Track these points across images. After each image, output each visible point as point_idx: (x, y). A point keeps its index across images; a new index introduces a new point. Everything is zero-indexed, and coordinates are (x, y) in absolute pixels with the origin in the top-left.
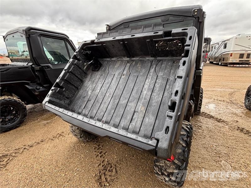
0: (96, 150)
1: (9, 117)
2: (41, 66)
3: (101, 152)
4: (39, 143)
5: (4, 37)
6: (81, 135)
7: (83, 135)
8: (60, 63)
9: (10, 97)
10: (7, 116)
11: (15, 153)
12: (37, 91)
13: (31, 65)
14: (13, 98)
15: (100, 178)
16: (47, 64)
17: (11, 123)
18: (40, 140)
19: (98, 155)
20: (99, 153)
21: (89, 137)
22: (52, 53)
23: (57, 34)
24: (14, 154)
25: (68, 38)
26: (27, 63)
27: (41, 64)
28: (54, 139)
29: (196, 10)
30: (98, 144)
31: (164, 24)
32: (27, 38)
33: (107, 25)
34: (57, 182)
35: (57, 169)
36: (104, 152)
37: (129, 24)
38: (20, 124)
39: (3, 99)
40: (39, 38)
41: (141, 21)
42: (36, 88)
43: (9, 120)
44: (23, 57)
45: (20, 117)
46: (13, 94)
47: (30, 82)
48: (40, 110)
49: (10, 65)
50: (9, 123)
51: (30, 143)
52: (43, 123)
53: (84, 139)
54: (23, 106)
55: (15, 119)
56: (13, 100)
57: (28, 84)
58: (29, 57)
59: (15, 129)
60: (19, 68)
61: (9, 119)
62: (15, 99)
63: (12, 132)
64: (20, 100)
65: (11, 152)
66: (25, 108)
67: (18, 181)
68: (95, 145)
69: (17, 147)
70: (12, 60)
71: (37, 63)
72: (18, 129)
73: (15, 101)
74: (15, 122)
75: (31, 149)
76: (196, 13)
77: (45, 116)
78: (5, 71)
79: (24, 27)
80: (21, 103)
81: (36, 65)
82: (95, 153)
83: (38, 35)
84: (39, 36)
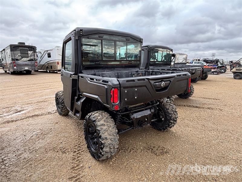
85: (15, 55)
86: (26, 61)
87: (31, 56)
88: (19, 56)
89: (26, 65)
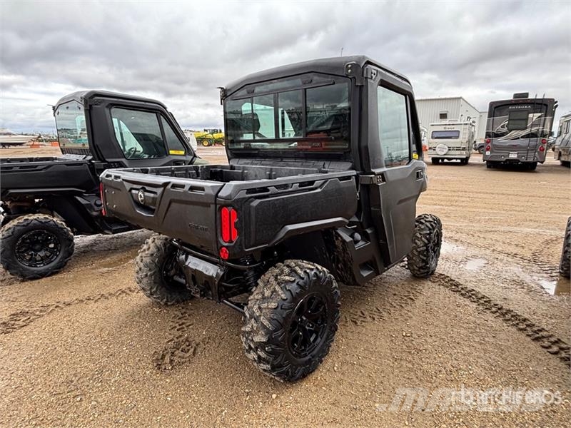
0: (176, 320)
1: (42, 254)
2: (107, 162)
3: (183, 324)
4: (82, 301)
5: (54, 107)
6: (151, 288)
7: (155, 289)
8: (152, 157)
9: (47, 216)
10: (39, 251)
11: (41, 311)
12: (96, 208)
13: (90, 161)
14: (51, 218)
15: (162, 359)
16: (119, 158)
17: (44, 265)
18: (86, 296)
19: (175, 327)
20: (177, 325)
21: (169, 296)
22: (140, 136)
23: (143, 103)
24: (38, 313)
25: (165, 108)
26: (84, 156)
27: (108, 158)
28: (109, 297)
29: (350, 66)
30: (184, 310)
31: (305, 89)
32: (85, 110)
33: (221, 88)
34: (93, 355)
35: (99, 339)
36: (187, 324)
37: (254, 87)
38: (60, 268)
39: (36, 219)
40: (107, 111)
41: (271, 83)
42: (95, 204)
43: (42, 259)
44: (80, 146)
45: (61, 255)
46: (55, 213)
47: (84, 191)
48: (103, 249)
49: (59, 159)
50: (41, 264)
51: (67, 300)
52: (100, 270)
53: (158, 298)
54: (69, 234)
55: (52, 258)
56: (52, 222)
57: (80, 195)
58: (87, 146)
59: (49, 276)
60: (67, 165)
61: (41, 257)
62: (55, 219)
63: (43, 280)
64: (64, 223)
65: (35, 309)
66: (71, 240)
67: (34, 347)
68: (176, 313)
69: (46, 304)
70: (63, 151)
71: (101, 157)
72: (54, 277)
73: (56, 225)
74: (52, 264)
75: (68, 308)
76: (349, 71)
77: (109, 259)
78: (44, 168)
79: (84, 92)
80: (65, 230)
81: (99, 159)
82: (171, 324)
83: (107, 104)
84: (107, 107)
85: (495, 126)
86: (518, 138)
87: (533, 125)
88: (503, 127)
89: (513, 148)
